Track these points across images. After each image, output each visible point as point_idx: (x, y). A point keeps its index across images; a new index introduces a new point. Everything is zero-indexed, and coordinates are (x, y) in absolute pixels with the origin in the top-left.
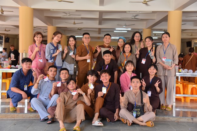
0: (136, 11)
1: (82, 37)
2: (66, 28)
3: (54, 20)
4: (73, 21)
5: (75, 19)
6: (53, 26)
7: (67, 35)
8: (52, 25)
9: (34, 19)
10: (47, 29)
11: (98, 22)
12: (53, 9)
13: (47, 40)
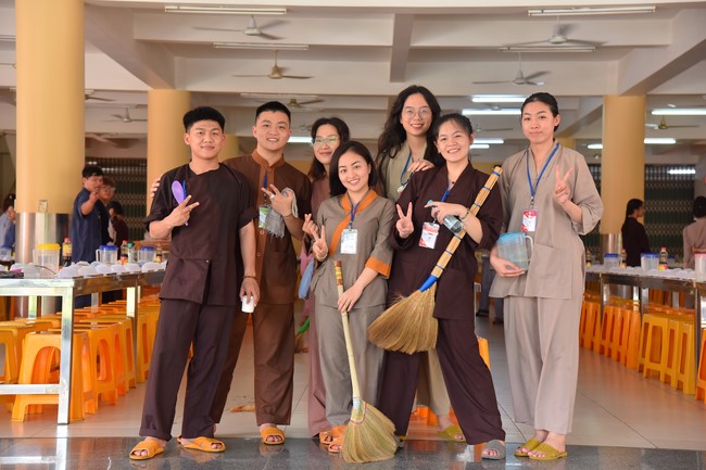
0: (577, 7)
1: (309, 140)
2: (236, 96)
3: (177, 59)
4: (267, 65)
5: (277, 53)
6: (173, 87)
7: (239, 134)
8: (172, 85)
9: (87, 55)
10: (145, 106)
11: (387, 65)
12: (179, 5)
13: (145, 161)
